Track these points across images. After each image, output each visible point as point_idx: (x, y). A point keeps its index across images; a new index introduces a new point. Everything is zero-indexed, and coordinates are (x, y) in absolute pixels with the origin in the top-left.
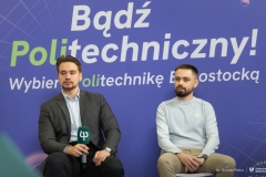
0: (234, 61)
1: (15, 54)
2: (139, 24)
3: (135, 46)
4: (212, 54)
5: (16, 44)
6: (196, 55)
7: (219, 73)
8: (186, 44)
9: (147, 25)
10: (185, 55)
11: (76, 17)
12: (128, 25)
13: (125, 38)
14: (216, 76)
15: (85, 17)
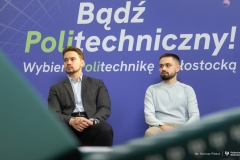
0: (215, 53)
1: (29, 42)
2: (135, 20)
3: (131, 38)
4: (196, 47)
5: (30, 34)
6: (182, 47)
7: (202, 63)
8: (174, 37)
9: (141, 21)
10: (173, 47)
11: (82, 12)
12: (125, 20)
13: (123, 32)
14: (199, 66)
15: (90, 13)
